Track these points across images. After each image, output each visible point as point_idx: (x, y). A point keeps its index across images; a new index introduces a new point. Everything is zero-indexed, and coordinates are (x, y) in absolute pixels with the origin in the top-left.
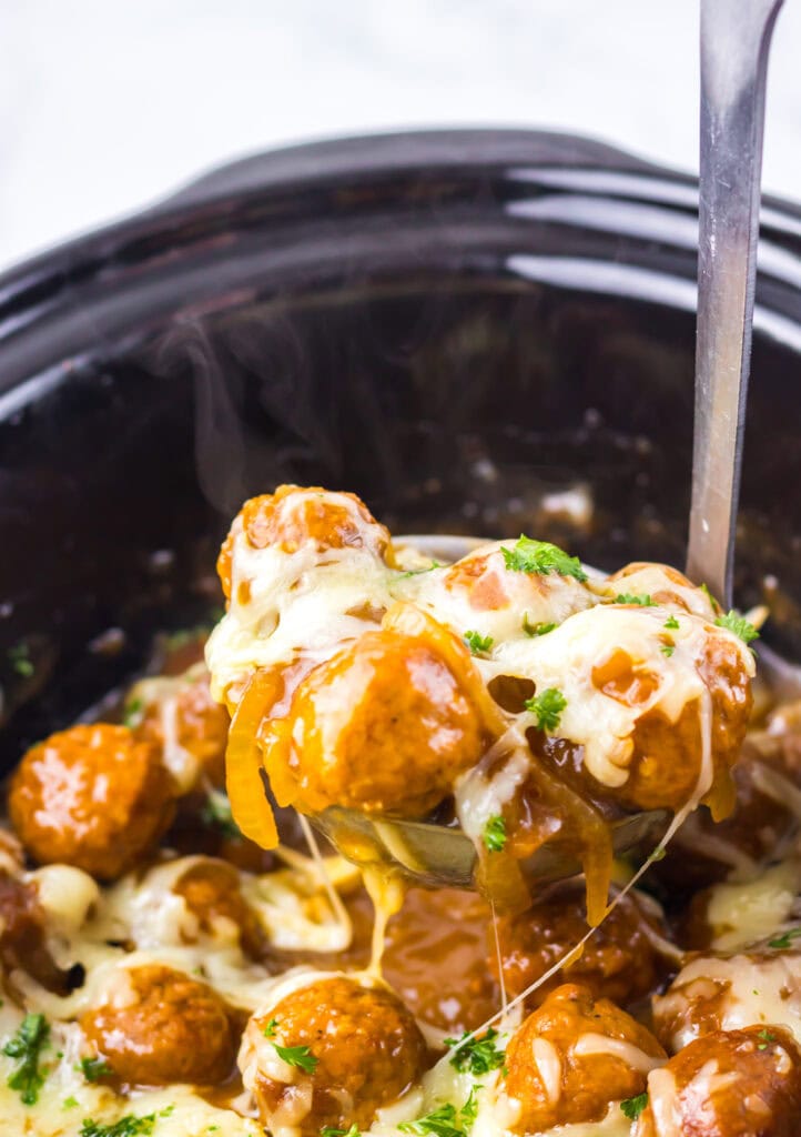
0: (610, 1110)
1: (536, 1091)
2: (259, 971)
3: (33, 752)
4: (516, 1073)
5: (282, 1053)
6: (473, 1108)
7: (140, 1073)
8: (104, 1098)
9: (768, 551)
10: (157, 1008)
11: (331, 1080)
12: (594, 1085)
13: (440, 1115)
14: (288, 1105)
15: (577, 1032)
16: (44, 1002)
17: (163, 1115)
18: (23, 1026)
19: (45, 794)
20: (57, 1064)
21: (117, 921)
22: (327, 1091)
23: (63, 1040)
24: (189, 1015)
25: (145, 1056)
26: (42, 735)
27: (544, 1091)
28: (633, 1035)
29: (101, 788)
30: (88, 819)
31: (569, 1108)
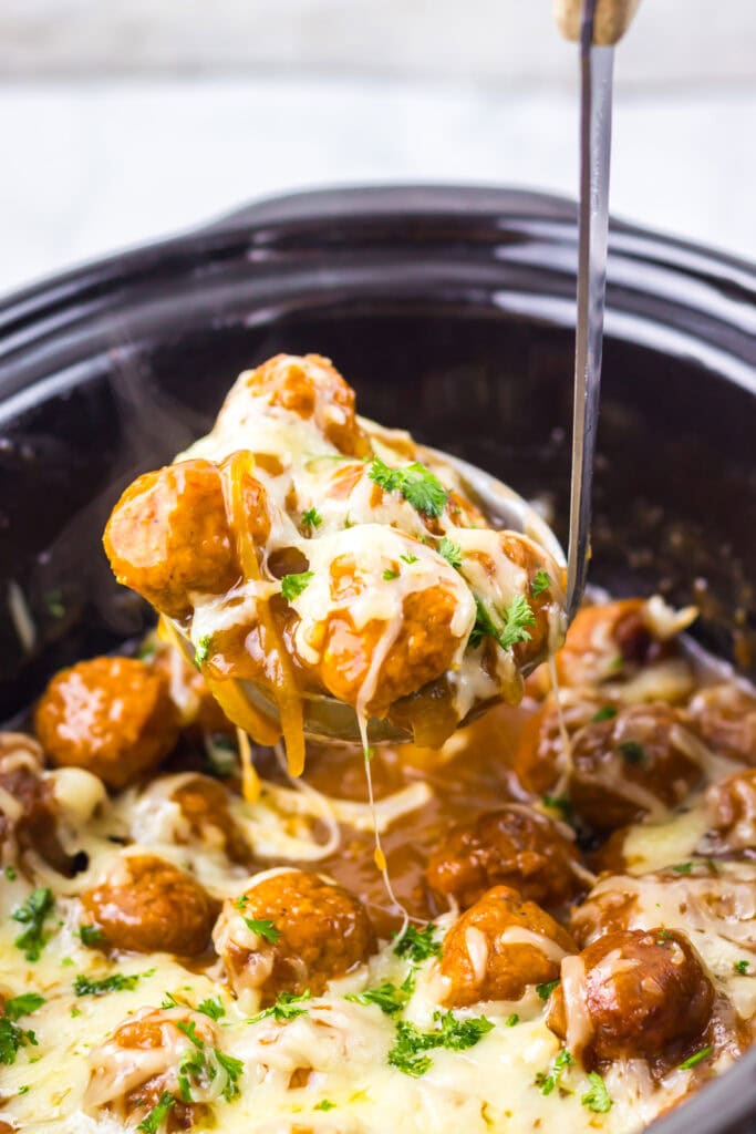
0: (527, 992)
1: (465, 971)
2: (241, 871)
3: (61, 675)
4: (449, 956)
5: (250, 923)
6: (412, 986)
7: (129, 941)
8: (97, 960)
9: (701, 557)
10: (147, 889)
11: (290, 950)
12: (514, 970)
13: (383, 990)
14: (252, 969)
15: (504, 924)
16: (52, 880)
17: (146, 975)
18: (32, 897)
19: (67, 712)
20: (57, 932)
21: (118, 821)
22: (287, 959)
23: (65, 912)
24: (174, 897)
25: (135, 926)
26: (69, 662)
27: (472, 971)
28: (553, 932)
29: (117, 710)
30: (102, 735)
31: (492, 987)
